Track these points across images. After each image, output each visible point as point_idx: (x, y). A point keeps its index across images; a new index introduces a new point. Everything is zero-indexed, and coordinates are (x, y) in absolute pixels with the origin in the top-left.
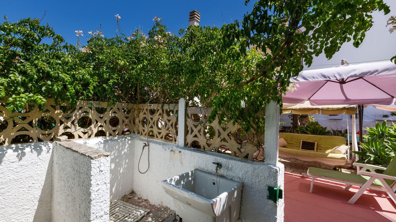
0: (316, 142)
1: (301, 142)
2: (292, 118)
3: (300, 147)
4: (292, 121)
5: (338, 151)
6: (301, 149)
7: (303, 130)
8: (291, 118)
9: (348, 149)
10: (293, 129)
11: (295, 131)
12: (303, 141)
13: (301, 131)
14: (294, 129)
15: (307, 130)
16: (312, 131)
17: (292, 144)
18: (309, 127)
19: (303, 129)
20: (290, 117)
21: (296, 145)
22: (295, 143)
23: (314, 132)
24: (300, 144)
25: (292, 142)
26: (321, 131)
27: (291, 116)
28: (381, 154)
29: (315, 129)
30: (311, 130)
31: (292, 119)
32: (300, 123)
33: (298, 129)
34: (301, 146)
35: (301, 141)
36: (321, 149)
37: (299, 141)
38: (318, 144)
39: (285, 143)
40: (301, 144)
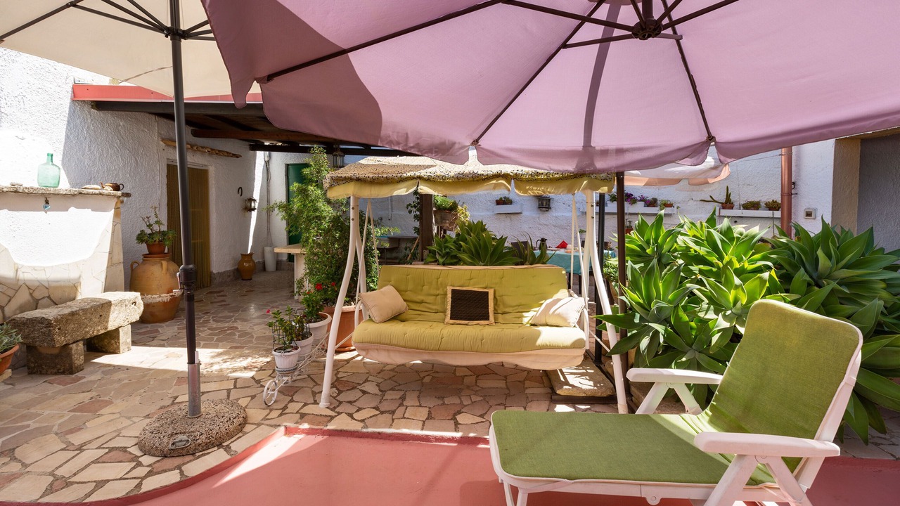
0: (491, 288)
1: (449, 295)
2: (418, 213)
3: (444, 312)
4: (417, 224)
5: (559, 315)
6: (451, 318)
7: (448, 250)
8: (413, 214)
9: (585, 307)
10: (420, 247)
11: (426, 252)
12: (453, 291)
13: (444, 251)
14: (424, 248)
15: (459, 248)
16: (473, 250)
17: (422, 302)
18: (465, 240)
19: (447, 247)
20: (410, 212)
21: (434, 307)
22: (430, 299)
23: (478, 254)
24: (444, 302)
25: (420, 298)
26: (496, 248)
27: (415, 207)
28: (678, 318)
29: (480, 245)
30: (470, 250)
31: (416, 217)
32: (438, 228)
33: (434, 247)
34: (449, 307)
35: (449, 289)
36: (507, 310)
37: (440, 292)
38: (497, 294)
39: (397, 302)
40: (449, 300)
